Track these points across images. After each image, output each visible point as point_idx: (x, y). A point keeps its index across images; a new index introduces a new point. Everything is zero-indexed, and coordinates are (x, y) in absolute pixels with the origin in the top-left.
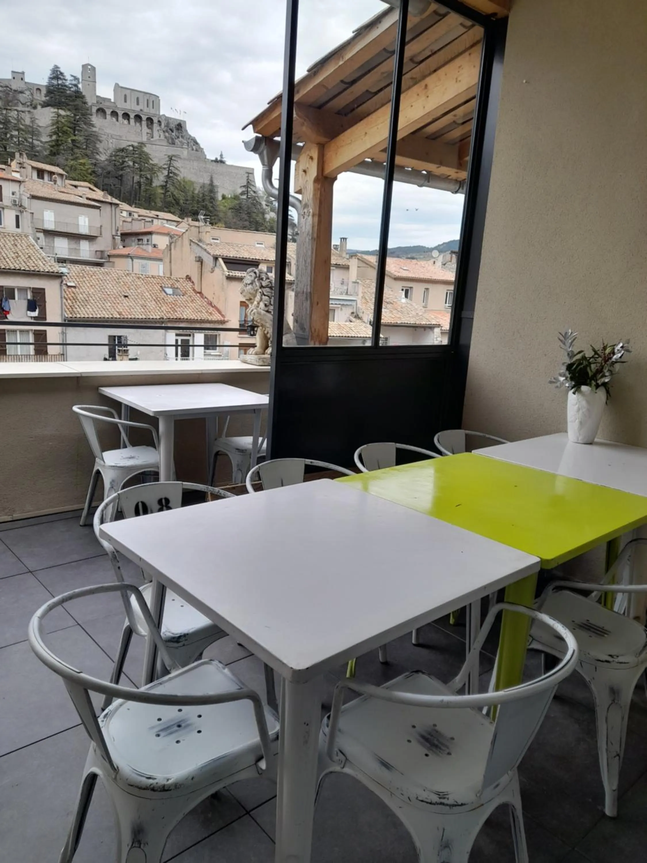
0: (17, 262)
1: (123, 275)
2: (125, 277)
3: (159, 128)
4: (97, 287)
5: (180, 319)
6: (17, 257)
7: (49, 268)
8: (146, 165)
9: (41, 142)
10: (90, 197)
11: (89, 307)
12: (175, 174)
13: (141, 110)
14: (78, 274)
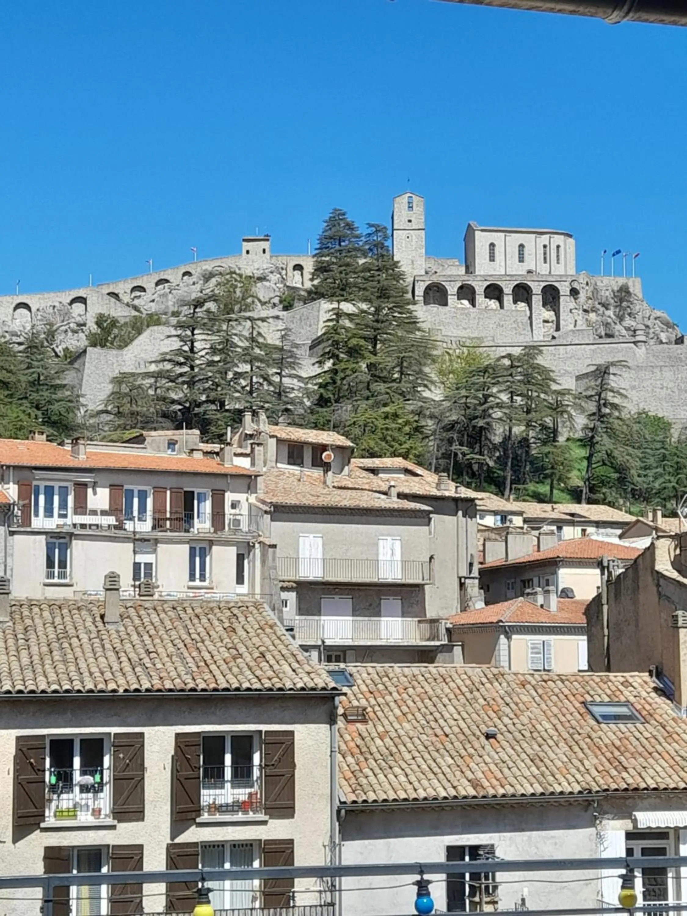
0: (235, 670)
1: (484, 680)
2: (488, 685)
3: (572, 305)
4: (419, 716)
5: (636, 789)
6: (234, 658)
7: (306, 679)
8: (542, 396)
9: (300, 378)
10: (407, 491)
11: (397, 770)
12: (615, 406)
13: (529, 272)
14: (372, 687)
